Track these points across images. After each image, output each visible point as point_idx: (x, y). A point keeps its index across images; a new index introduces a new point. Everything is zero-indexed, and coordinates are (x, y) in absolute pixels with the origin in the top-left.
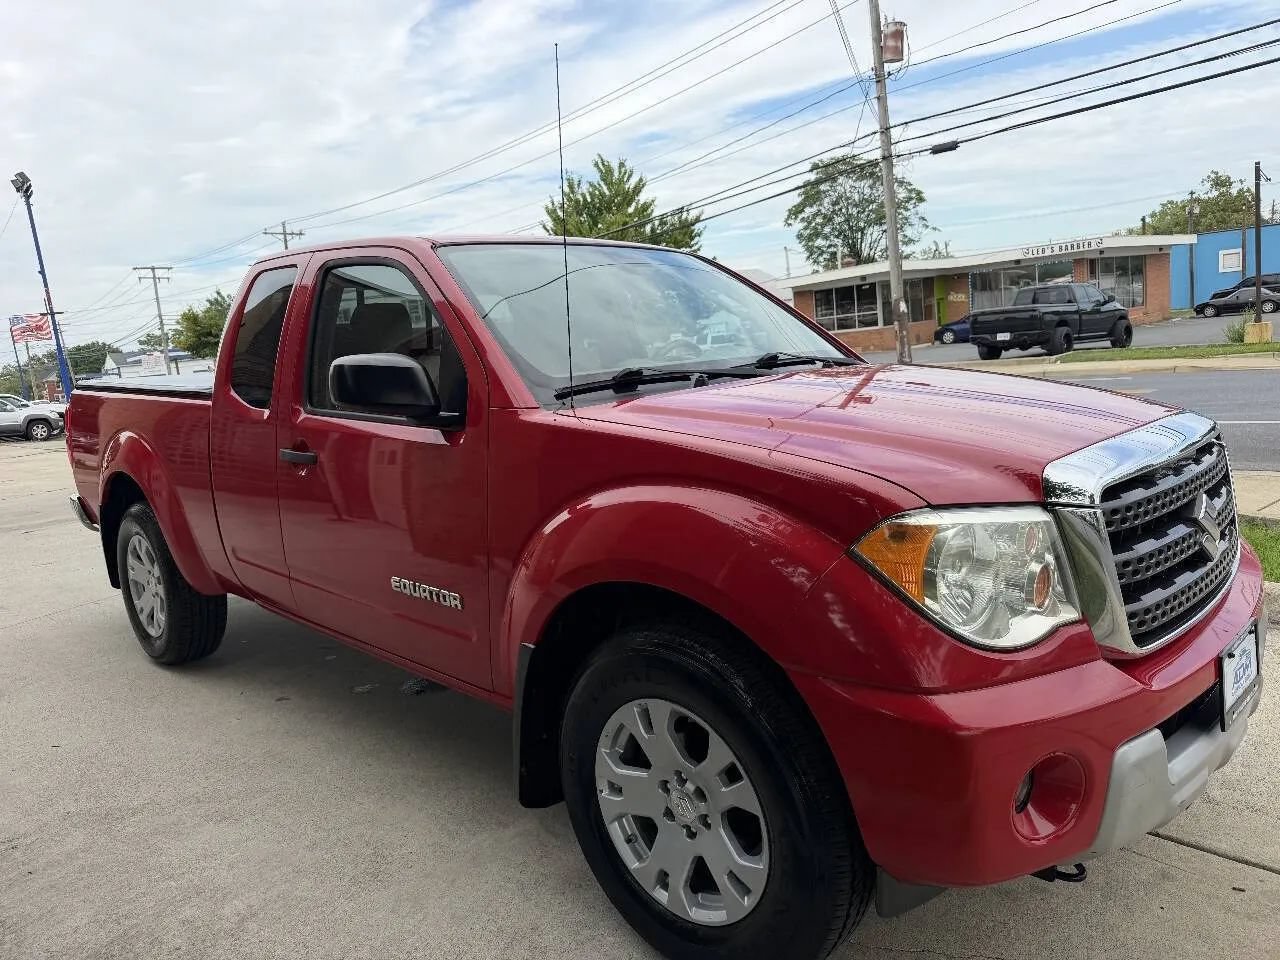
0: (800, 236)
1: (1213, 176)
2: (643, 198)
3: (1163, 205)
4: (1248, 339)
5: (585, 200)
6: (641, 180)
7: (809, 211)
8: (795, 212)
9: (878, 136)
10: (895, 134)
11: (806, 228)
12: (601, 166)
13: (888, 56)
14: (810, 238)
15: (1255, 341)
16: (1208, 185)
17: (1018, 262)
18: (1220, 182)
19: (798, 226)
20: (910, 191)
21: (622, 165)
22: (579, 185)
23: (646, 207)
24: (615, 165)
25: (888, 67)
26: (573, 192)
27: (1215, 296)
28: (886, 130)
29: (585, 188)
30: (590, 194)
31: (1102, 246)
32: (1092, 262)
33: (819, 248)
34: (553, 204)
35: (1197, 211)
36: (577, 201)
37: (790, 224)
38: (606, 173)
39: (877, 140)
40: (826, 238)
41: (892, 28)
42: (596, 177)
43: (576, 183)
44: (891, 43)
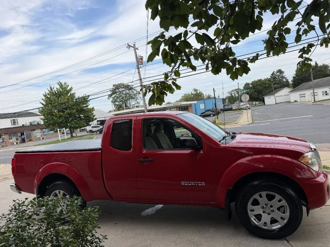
0: (112, 102)
1: (194, 89)
2: (72, 92)
3: (184, 95)
4: (217, 122)
5: (55, 92)
6: (71, 87)
7: (113, 96)
8: (110, 96)
9: (139, 80)
10: (143, 80)
11: (113, 100)
12: (59, 84)
13: (140, 63)
14: (114, 102)
15: (218, 123)
16: (193, 91)
17: (164, 107)
18: (196, 90)
19: (111, 99)
20: (137, 92)
21: (65, 84)
22: (54, 88)
23: (73, 94)
24: (63, 84)
25: (140, 66)
26: (52, 90)
27: (202, 114)
28: (141, 80)
29: (55, 89)
30: (57, 91)
31: (181, 104)
32: (179, 107)
33: (117, 104)
34: (46, 94)
35: (193, 96)
36: (53, 93)
37: (109, 99)
38: (61, 85)
39: (139, 82)
40: (118, 102)
41: (140, 57)
42: (58, 87)
43: (52, 88)
44: (140, 60)
